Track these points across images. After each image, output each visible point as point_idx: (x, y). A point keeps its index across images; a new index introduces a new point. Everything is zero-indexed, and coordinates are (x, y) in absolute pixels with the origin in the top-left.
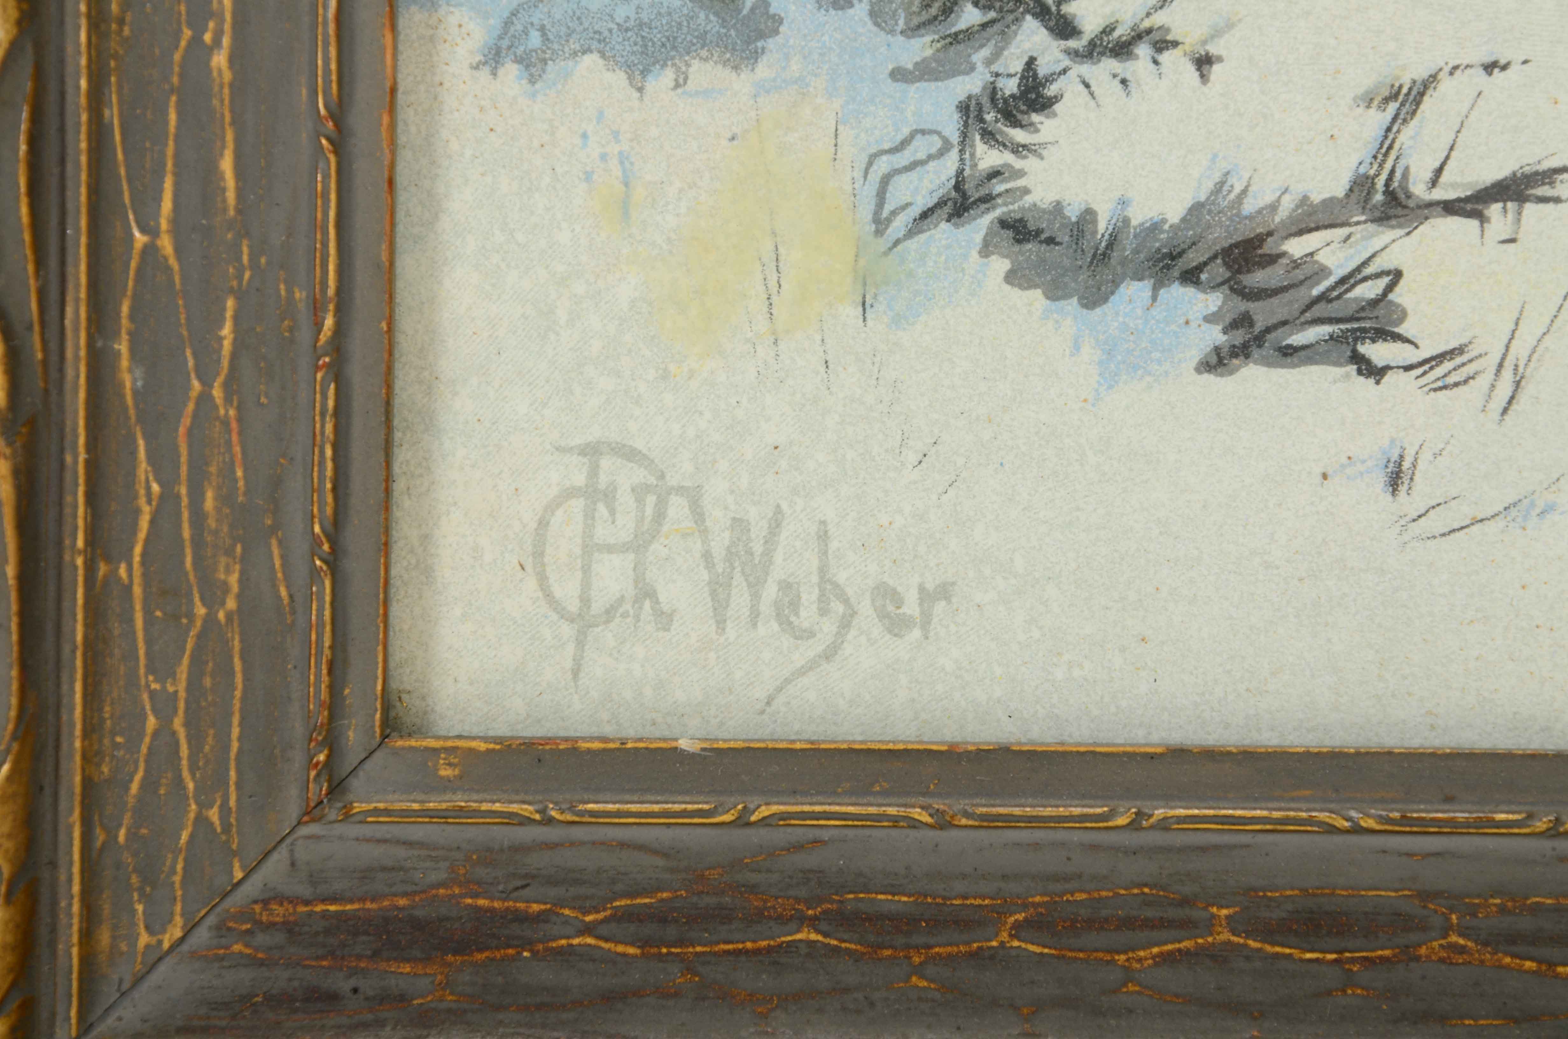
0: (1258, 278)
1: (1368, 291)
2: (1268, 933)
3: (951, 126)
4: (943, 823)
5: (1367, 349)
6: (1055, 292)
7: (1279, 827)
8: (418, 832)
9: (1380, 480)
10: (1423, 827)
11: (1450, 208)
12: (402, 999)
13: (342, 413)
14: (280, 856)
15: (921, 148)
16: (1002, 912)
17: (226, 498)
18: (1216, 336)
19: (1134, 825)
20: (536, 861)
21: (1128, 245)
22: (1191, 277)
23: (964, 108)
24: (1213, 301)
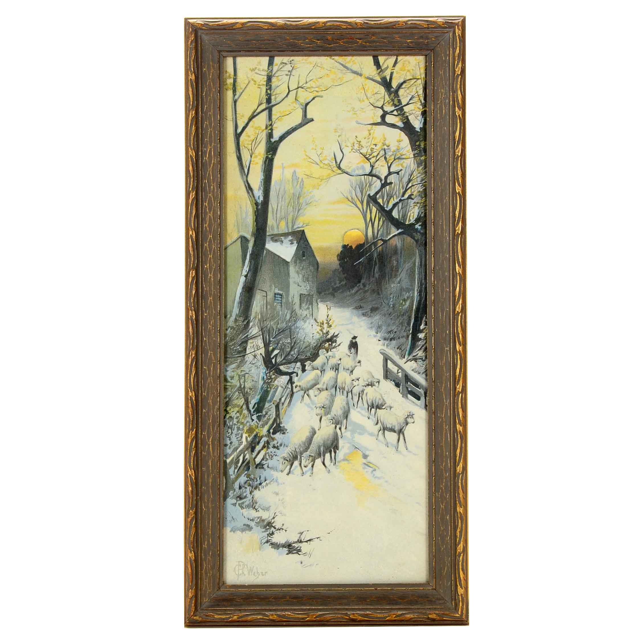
0: (290, 547)
1: (299, 548)
2: (292, 598)
3: (266, 536)
4: (266, 591)
5: (299, 553)
6: (275, 549)
7: (292, 590)
8: (226, 592)
9: (300, 563)
10: (303, 590)
11: (305, 542)
12: (224, 605)
13: (219, 559)
14: (215, 594)
15: (264, 538)
16: (271, 597)
17: (211, 566)
18: (287, 552)
19: (281, 590)
20: (235, 594)
21: (280, 545)
22: (285, 547)
23: (268, 534)
24: (287, 549)
